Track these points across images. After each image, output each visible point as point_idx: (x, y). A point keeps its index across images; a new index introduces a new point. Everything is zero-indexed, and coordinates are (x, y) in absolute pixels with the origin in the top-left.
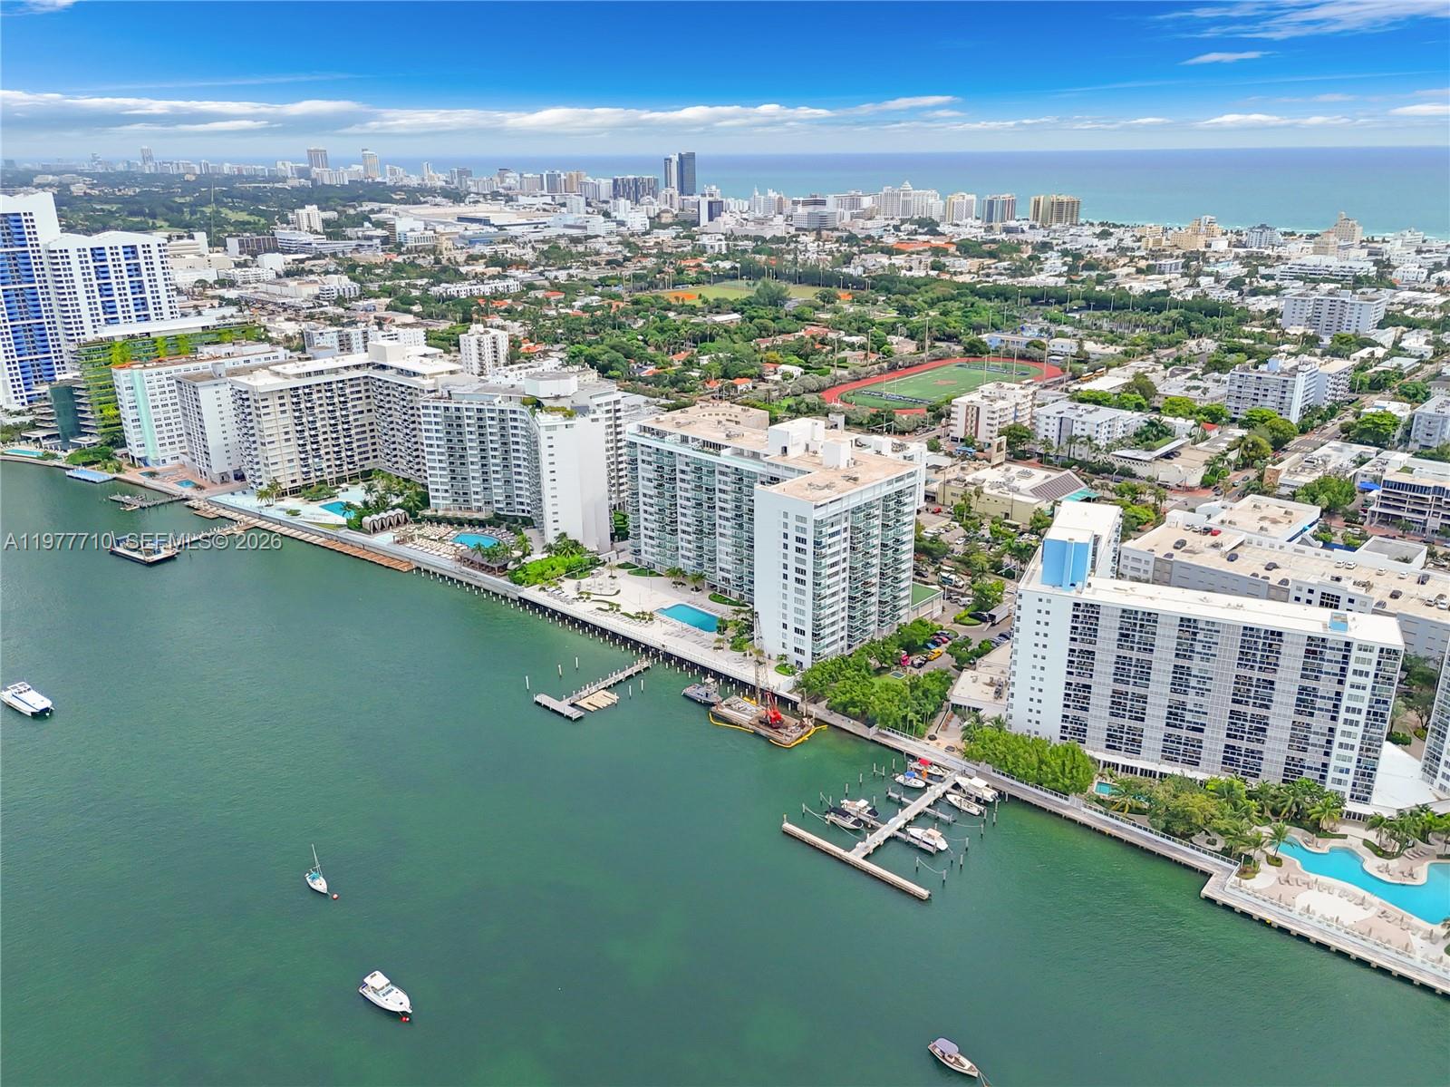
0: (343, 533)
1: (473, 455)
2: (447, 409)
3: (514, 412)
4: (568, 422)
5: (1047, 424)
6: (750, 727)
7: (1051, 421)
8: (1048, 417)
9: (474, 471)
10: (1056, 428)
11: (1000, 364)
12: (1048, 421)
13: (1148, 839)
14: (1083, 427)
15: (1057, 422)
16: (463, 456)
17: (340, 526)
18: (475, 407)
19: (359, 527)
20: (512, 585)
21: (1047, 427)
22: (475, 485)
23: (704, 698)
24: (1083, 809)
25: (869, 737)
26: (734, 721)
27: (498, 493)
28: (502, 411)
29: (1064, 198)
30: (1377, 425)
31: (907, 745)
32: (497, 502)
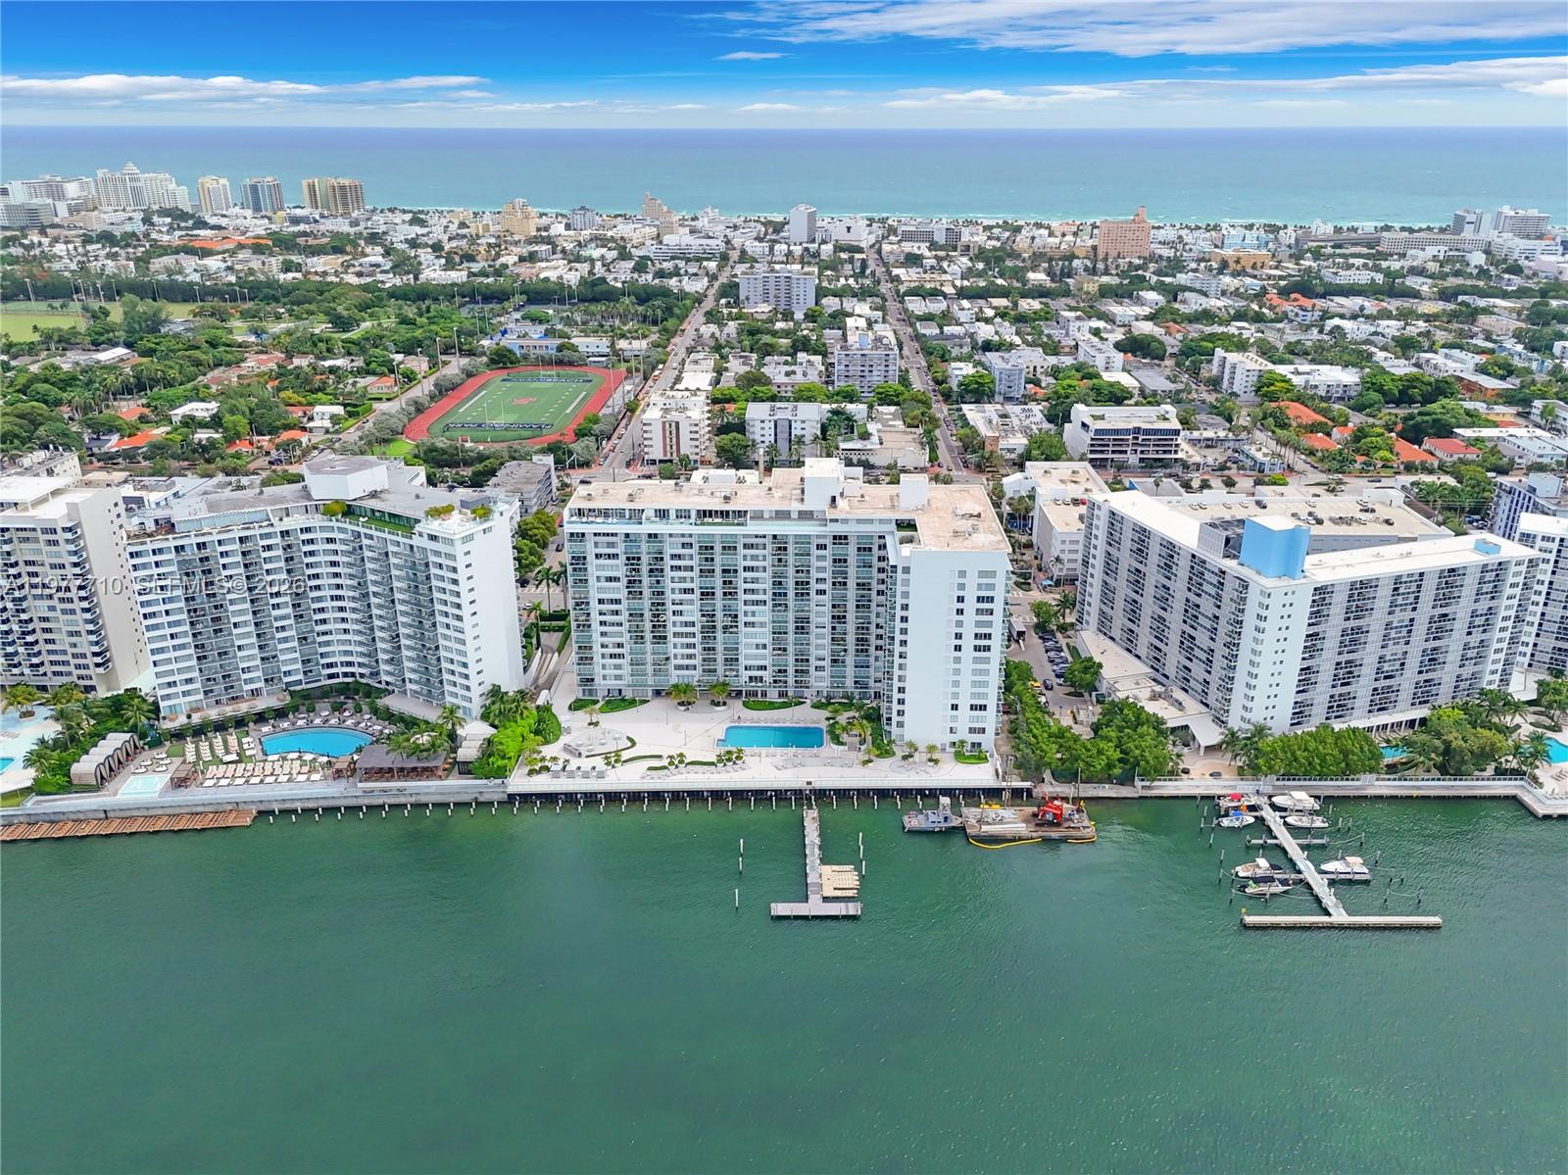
0: (32, 804)
1: (239, 611)
2: (179, 549)
3: (308, 530)
4: (486, 525)
5: (763, 428)
6: (1034, 835)
7: (767, 425)
8: (763, 422)
9: (244, 635)
10: (772, 432)
11: (554, 373)
12: (763, 425)
13: (1443, 787)
14: (803, 426)
15: (772, 425)
16: (219, 619)
17: (26, 792)
18: (237, 534)
19: (69, 787)
20: (484, 781)
21: (763, 432)
22: (248, 657)
23: (944, 825)
24: (1377, 783)
25: (1136, 795)
26: (1009, 836)
27: (290, 661)
28: (285, 534)
29: (346, 182)
30: (982, 385)
31: (1177, 788)
32: (288, 673)
